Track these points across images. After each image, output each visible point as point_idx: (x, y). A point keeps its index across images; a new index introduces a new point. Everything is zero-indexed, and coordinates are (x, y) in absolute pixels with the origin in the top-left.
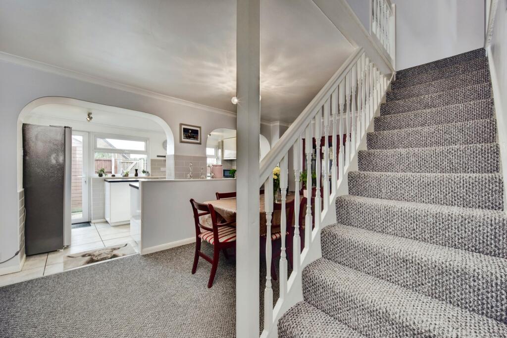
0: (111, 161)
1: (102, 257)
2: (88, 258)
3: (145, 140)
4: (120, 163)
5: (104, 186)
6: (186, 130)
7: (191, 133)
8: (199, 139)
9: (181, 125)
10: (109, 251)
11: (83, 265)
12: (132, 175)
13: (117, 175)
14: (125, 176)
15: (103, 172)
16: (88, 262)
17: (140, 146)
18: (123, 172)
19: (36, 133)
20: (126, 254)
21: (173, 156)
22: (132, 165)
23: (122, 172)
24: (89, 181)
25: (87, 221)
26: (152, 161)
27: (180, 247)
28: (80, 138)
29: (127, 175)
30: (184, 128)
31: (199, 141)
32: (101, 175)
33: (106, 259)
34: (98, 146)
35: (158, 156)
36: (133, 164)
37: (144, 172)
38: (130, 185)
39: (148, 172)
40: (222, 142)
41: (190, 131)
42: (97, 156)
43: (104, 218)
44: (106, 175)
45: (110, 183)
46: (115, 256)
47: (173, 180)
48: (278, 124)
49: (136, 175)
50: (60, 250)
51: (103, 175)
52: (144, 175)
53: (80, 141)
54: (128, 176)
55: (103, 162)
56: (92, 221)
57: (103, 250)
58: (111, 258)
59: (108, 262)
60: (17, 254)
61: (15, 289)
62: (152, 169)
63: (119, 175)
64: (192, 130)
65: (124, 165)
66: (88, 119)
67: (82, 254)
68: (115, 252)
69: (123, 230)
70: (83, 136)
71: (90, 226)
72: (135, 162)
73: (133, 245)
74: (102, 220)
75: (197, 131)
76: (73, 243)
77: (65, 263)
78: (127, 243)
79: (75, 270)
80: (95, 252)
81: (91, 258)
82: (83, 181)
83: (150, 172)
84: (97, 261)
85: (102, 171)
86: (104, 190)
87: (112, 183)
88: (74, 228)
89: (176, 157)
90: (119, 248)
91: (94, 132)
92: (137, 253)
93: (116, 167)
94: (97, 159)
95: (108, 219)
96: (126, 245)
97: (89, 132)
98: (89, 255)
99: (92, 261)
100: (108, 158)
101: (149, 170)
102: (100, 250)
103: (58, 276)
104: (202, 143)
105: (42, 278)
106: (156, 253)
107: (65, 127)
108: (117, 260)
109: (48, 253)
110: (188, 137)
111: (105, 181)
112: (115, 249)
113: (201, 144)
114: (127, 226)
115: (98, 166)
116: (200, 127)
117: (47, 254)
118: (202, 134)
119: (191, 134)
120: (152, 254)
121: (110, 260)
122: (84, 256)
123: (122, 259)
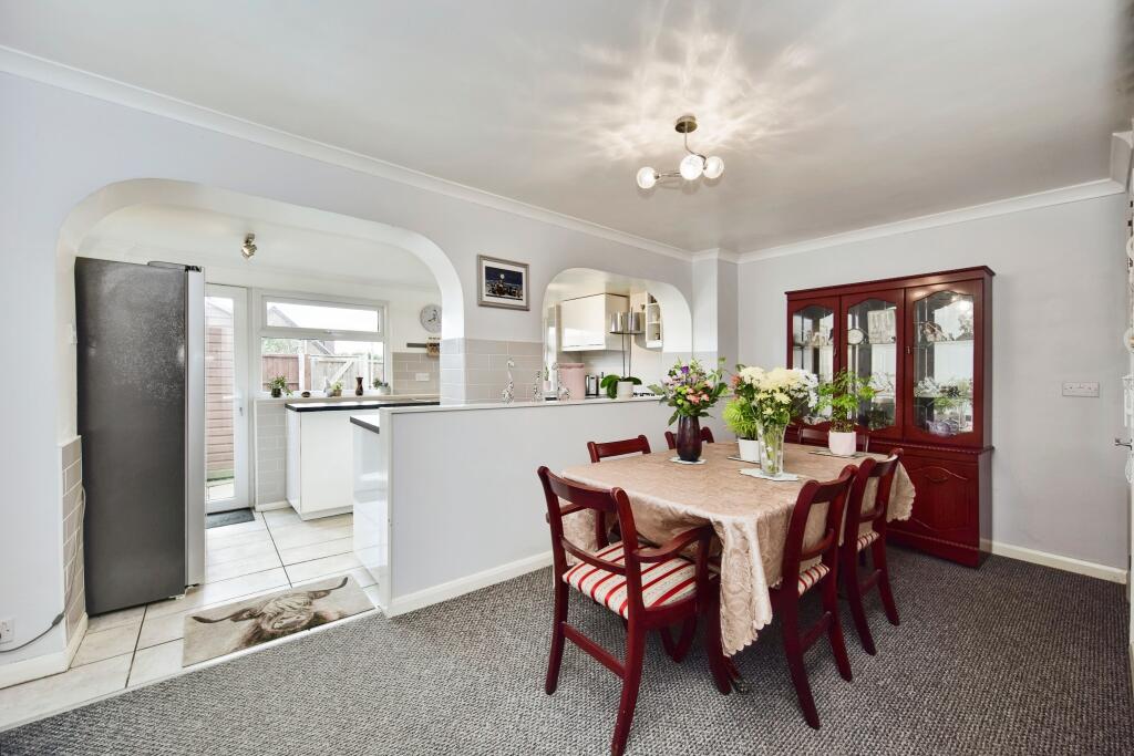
0: (297, 358)
1: (285, 622)
2: (246, 626)
3: (379, 306)
4: (316, 363)
5: (284, 419)
6: (492, 274)
7: (505, 280)
8: (524, 297)
9: (481, 258)
10: (302, 600)
11: (236, 650)
12: (349, 391)
13: (314, 394)
14: (334, 395)
15: (283, 385)
16: (249, 642)
17: (367, 320)
18: (329, 386)
19: (112, 286)
20: (347, 611)
21: (462, 343)
22: (343, 369)
23: (325, 386)
24: (249, 407)
25: (247, 506)
26: (396, 356)
27: (488, 590)
28: (227, 304)
29: (336, 393)
30: (487, 268)
31: (523, 303)
32: (276, 393)
33: (295, 632)
34: (270, 323)
35: (409, 345)
36: (346, 366)
37: (377, 384)
38: (353, 421)
39: (386, 385)
40: (559, 308)
41: (502, 276)
42: (268, 347)
43: (286, 499)
44: (288, 392)
45: (298, 414)
46: (318, 620)
47: (462, 406)
48: (713, 255)
49: (360, 392)
50: (177, 597)
51: (283, 393)
52: (377, 392)
53: (227, 313)
54: (339, 395)
55: (280, 361)
56: (258, 508)
57: (286, 596)
58: (309, 627)
59: (302, 641)
60: (56, 622)
61: (42, 740)
62: (396, 376)
63: (319, 393)
64: (507, 272)
65: (326, 368)
66: (246, 251)
67: (231, 612)
68: (320, 606)
69: (332, 533)
70: (233, 298)
71: (253, 520)
72: (349, 362)
73: (362, 582)
74: (282, 504)
75: (520, 274)
76: (211, 572)
77: (189, 642)
78: (345, 574)
79: (212, 669)
80: (267, 603)
81: (258, 625)
82: (235, 406)
83: (391, 385)
84: (273, 636)
85: (281, 382)
86: (284, 430)
87: (303, 413)
88: (214, 525)
89: (470, 344)
90: (327, 592)
91: (261, 289)
92: (377, 611)
93: (308, 374)
94: (267, 354)
95: (294, 503)
96: (346, 580)
97: (248, 288)
98: (252, 614)
99: (258, 636)
100: (289, 354)
101: (389, 380)
102: (279, 599)
103: (166, 689)
104: (532, 307)
105: (123, 698)
106: (428, 609)
107: (188, 268)
108: (326, 634)
109: (146, 605)
110: (498, 292)
111: (287, 406)
112: (315, 595)
113: (528, 310)
114: (343, 521)
115: (268, 371)
116: (525, 266)
117: (143, 609)
118: (532, 283)
119: (504, 283)
120: (417, 614)
121: (306, 633)
122: (236, 617)
123: (337, 631)
